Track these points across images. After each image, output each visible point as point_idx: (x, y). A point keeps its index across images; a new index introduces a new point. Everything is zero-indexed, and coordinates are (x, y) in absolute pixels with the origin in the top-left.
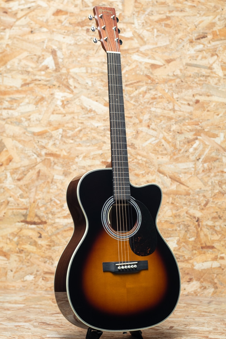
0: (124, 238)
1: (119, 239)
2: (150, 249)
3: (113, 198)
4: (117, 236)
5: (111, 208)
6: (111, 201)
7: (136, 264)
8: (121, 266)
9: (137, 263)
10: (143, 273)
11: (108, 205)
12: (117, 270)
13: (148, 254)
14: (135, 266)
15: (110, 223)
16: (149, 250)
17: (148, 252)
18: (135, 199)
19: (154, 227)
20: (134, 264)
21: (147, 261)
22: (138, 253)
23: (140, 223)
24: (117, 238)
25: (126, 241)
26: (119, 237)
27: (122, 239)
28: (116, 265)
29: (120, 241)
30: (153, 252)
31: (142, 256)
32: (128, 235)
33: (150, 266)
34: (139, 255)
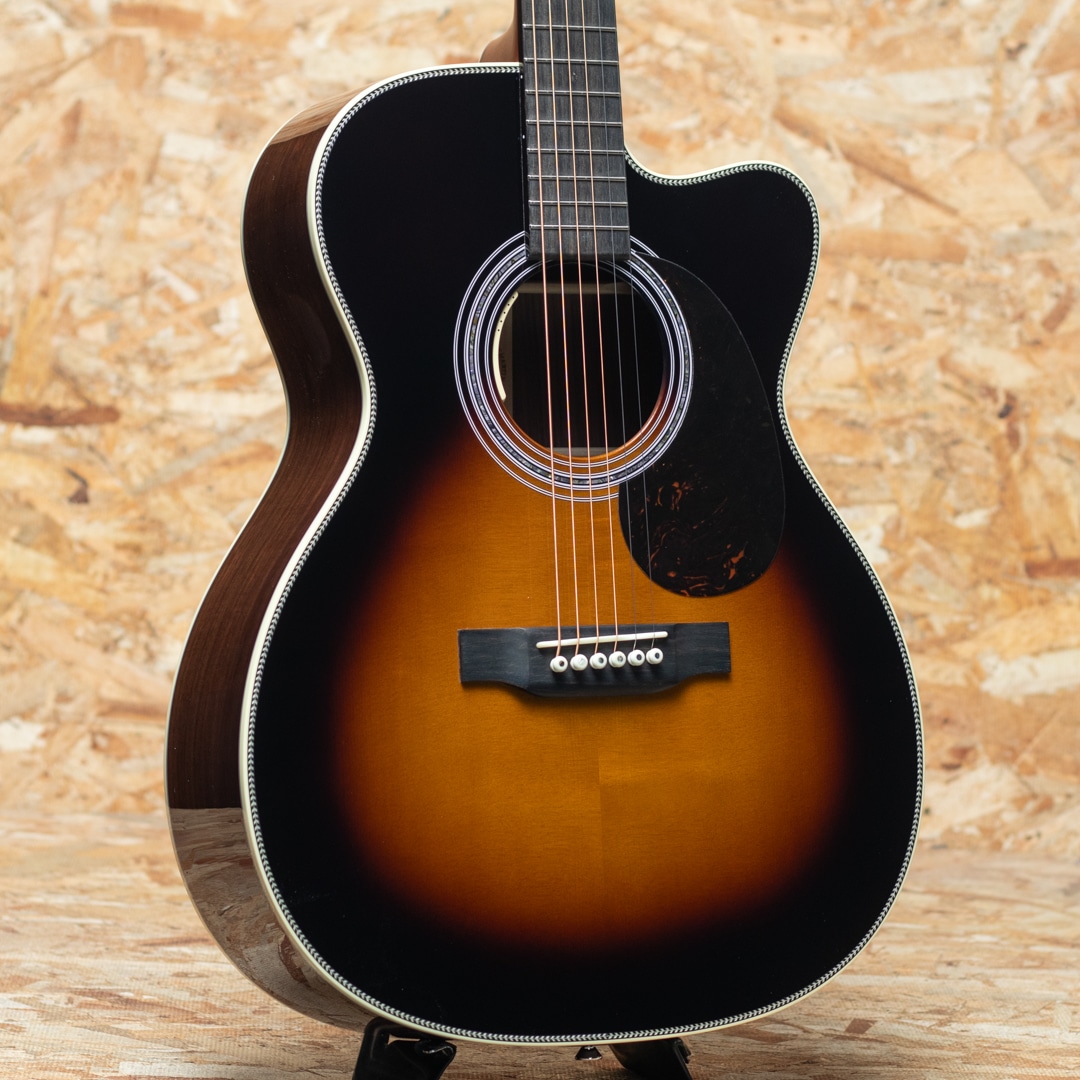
0: (590, 488)
1: (559, 490)
2: (741, 555)
3: (523, 247)
4: (546, 474)
5: (512, 302)
6: (513, 261)
7: (658, 643)
8: (568, 652)
9: (663, 634)
10: (700, 698)
11: (491, 285)
12: (548, 679)
13: (732, 587)
14: (654, 655)
15: (503, 396)
16: (735, 560)
17: (733, 572)
18: (653, 254)
19: (766, 425)
20: (644, 645)
21: (727, 624)
22: (672, 575)
23: (684, 397)
24: (549, 487)
25: (600, 507)
26: (560, 479)
27: (576, 493)
28: (541, 644)
29: (563, 506)
30: (763, 571)
31: (695, 594)
32: (612, 466)
33: (745, 657)
34: (675, 587)
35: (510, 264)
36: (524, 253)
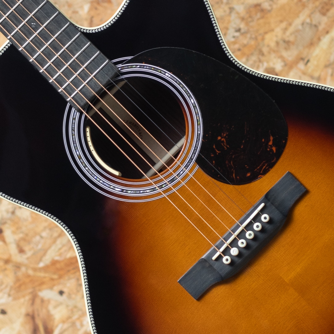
0: (179, 179)
2: (271, 138)
3: (73, 110)
4: (154, 189)
5: (88, 134)
6: (74, 119)
7: (262, 211)
8: (226, 252)
9: (262, 205)
10: (301, 211)
11: (74, 137)
12: (229, 269)
13: (278, 155)
14: (265, 218)
15: (116, 173)
16: (271, 143)
17: (274, 149)
18: (129, 58)
19: (237, 77)
20: (257, 219)
21: (289, 173)
22: (249, 175)
23: (192, 101)
24: (160, 194)
25: (191, 183)
27: (174, 186)
28: (214, 258)
29: (173, 196)
30: (287, 136)
31: (265, 172)
32: (182, 163)
33: (307, 181)
34: (254, 178)
35: (74, 121)
36: (76, 111)
